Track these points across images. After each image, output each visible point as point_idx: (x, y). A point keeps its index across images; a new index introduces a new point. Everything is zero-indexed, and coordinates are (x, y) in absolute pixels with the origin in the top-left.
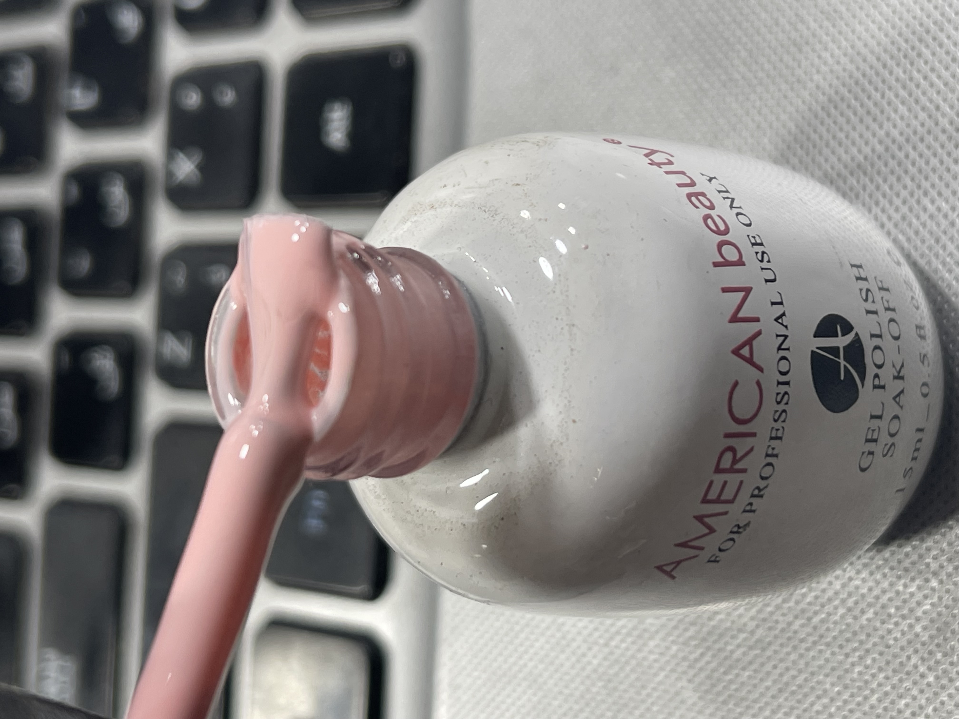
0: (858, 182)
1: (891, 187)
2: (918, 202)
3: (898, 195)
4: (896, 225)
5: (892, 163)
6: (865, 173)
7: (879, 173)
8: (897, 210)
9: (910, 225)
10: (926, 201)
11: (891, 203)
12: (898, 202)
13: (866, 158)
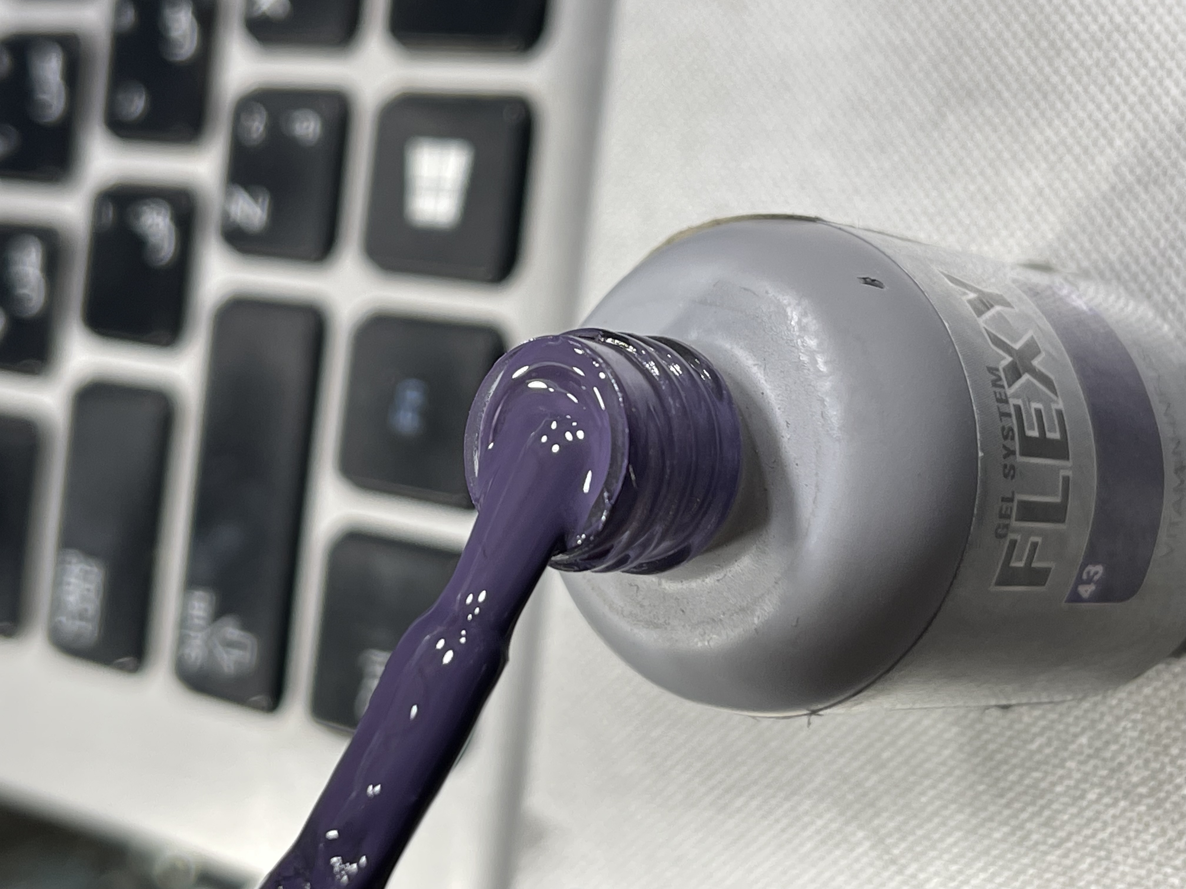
0: (1090, 56)
1: (1129, 65)
2: (1161, 82)
3: (1137, 74)
4: (1132, 109)
5: (1132, 36)
6: (1099, 46)
7: (1116, 46)
8: (1134, 91)
9: (1148, 109)
10: (1168, 82)
11: (1127, 82)
12: (1135, 81)
13: (1102, 28)
